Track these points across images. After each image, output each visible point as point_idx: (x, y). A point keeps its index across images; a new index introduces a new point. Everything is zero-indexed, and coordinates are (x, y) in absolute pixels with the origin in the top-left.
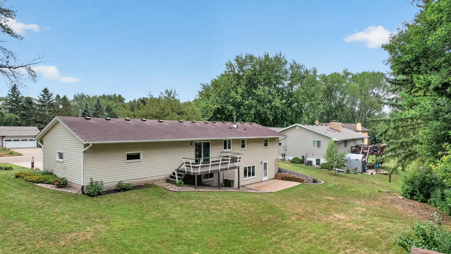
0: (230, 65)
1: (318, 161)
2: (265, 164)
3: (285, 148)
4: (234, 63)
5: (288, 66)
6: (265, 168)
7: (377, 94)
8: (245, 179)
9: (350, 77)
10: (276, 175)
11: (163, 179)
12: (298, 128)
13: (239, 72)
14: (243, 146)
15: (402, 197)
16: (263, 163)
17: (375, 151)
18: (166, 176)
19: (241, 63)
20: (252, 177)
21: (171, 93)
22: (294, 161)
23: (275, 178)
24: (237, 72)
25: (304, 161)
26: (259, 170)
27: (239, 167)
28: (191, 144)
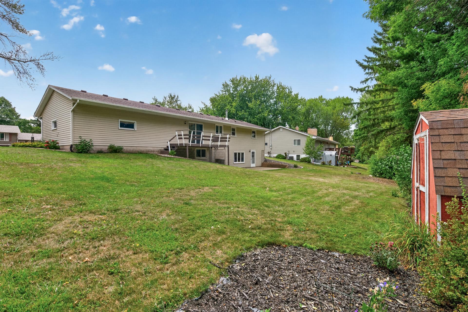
0: (225, 86)
1: (298, 156)
2: (253, 153)
3: (271, 147)
4: (229, 83)
5: (275, 88)
6: (253, 156)
7: (346, 116)
8: (235, 163)
9: (324, 102)
10: (262, 164)
11: (157, 151)
12: (281, 130)
13: (234, 91)
14: (234, 134)
15: (372, 176)
16: (251, 151)
17: (345, 151)
18: (160, 148)
19: (236, 83)
20: (241, 162)
21: (174, 98)
22: (279, 157)
23: (261, 166)
24: (232, 92)
25: (286, 158)
26: (247, 157)
27: (228, 146)
28: (185, 123)
